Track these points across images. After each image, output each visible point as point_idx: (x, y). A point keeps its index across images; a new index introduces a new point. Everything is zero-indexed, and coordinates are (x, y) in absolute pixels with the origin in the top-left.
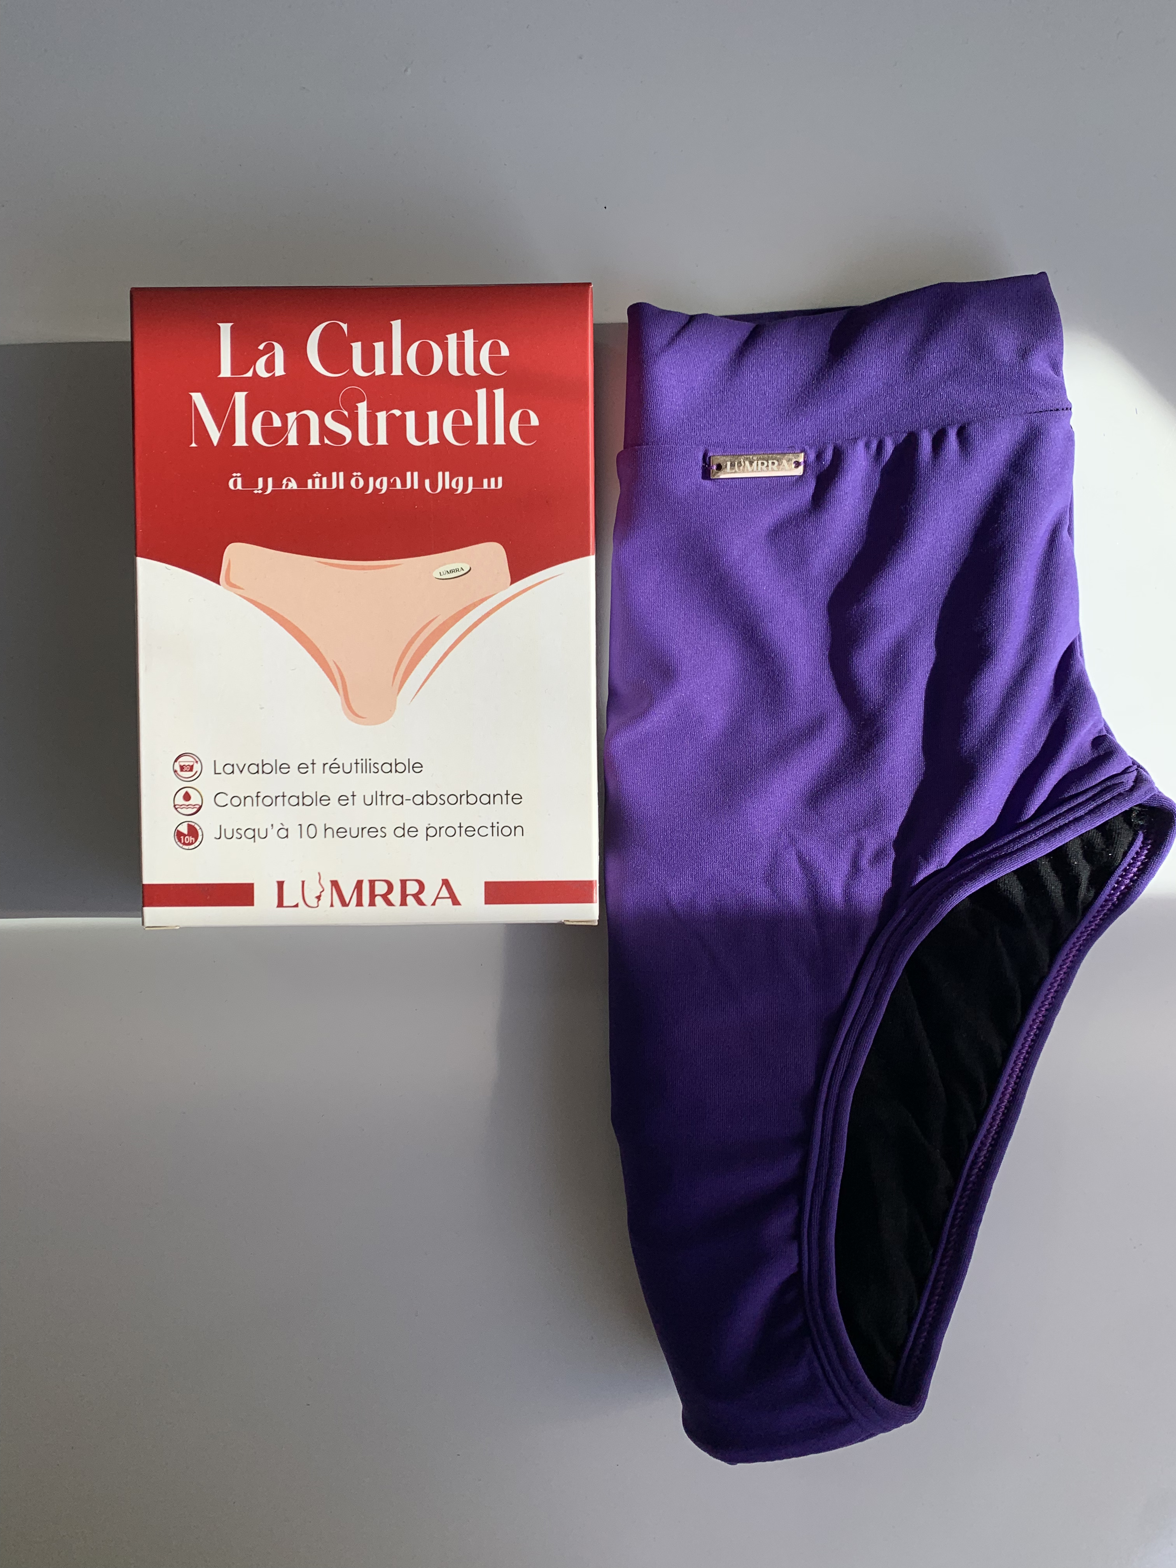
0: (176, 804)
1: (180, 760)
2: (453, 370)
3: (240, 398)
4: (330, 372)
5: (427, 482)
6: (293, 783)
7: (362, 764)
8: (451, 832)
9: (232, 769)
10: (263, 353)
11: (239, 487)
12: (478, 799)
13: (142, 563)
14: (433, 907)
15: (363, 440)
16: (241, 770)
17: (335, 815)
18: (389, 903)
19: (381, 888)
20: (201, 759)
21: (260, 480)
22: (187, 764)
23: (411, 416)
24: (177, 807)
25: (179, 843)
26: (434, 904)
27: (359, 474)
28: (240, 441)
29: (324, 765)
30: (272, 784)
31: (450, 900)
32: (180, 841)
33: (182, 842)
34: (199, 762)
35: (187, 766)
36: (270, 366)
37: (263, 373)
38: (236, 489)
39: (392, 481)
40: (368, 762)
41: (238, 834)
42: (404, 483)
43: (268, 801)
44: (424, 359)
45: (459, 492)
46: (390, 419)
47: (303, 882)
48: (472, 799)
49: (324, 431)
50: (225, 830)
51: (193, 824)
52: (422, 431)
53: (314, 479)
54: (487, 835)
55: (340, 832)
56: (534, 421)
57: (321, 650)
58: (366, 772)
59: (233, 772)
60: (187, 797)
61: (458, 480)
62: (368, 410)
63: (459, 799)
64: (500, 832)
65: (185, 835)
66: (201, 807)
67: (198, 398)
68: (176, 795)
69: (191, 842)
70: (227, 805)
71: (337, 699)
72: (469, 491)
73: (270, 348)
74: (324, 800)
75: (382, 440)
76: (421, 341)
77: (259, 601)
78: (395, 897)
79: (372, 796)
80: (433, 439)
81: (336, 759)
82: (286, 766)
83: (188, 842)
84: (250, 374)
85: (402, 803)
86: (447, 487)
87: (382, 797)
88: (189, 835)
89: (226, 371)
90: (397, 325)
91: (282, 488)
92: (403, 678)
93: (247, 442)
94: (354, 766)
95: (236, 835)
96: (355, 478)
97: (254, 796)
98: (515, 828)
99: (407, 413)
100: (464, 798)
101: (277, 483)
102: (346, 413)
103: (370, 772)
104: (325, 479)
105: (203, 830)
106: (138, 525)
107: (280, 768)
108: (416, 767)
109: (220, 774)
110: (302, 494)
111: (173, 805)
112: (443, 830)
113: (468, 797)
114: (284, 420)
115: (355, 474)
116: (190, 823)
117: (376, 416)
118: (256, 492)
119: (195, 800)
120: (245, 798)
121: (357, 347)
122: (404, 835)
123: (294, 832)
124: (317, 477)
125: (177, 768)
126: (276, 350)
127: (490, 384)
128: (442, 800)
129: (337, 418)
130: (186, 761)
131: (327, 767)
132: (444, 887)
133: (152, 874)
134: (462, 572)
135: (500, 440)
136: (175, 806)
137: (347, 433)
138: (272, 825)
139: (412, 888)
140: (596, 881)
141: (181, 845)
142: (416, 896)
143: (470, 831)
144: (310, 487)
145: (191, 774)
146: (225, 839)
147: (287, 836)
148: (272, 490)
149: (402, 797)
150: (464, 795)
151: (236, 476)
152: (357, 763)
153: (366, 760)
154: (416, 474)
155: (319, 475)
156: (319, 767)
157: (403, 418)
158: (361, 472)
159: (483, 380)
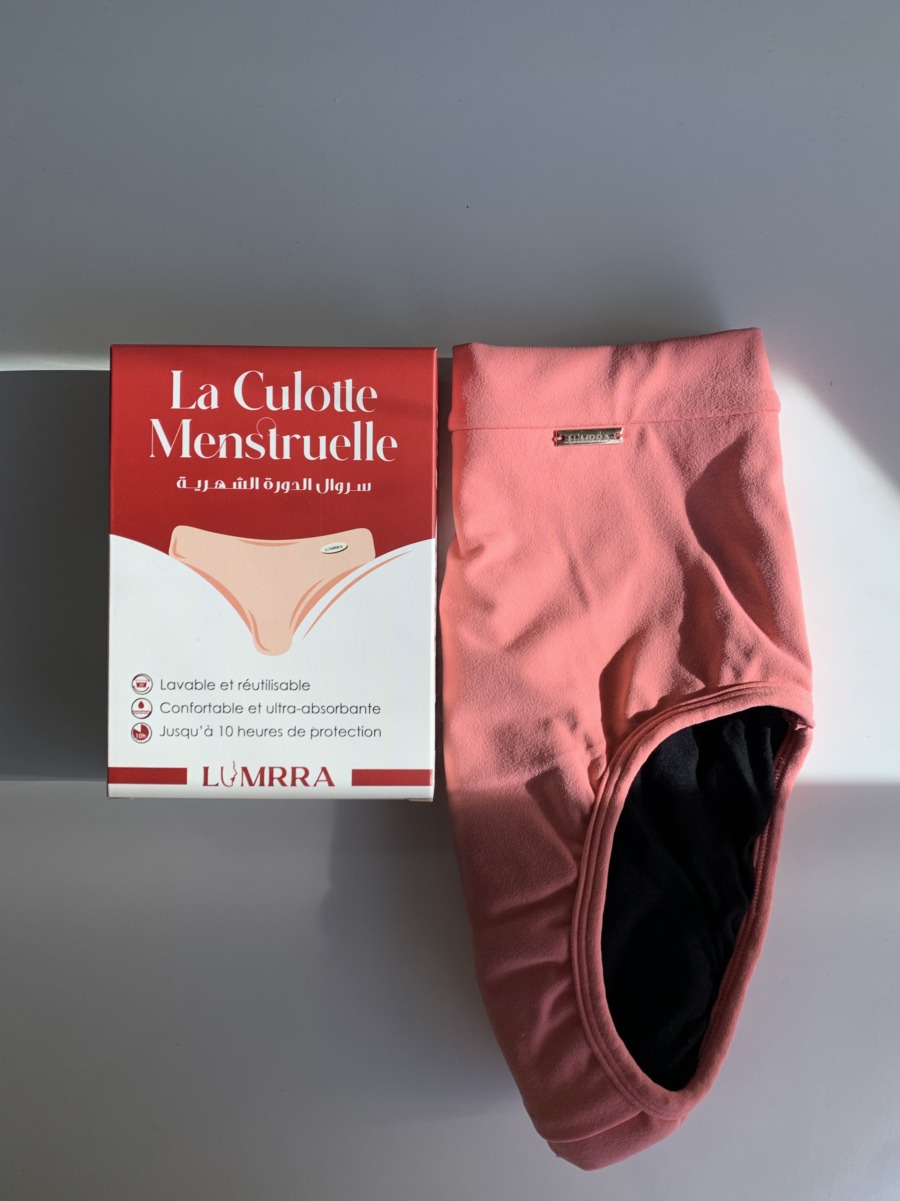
0: (133, 710)
1: (137, 679)
2: (338, 407)
3: (186, 424)
4: (250, 407)
5: (318, 486)
6: (217, 697)
7: (266, 683)
8: (328, 733)
9: (174, 686)
10: (203, 392)
11: (184, 486)
12: (349, 710)
13: (113, 538)
14: (315, 787)
15: (273, 455)
16: (180, 686)
17: (246, 720)
18: (283, 784)
19: (277, 773)
20: (152, 678)
21: (199, 482)
22: (142, 682)
23: (307, 439)
24: (134, 712)
25: (134, 738)
26: (315, 785)
27: (270, 479)
28: (186, 453)
29: (240, 684)
30: (202, 697)
31: (326, 783)
32: (135, 736)
33: (137, 737)
34: (150, 681)
35: (141, 683)
36: (208, 401)
37: (203, 407)
38: (182, 488)
39: (293, 484)
40: (271, 682)
41: (177, 732)
42: (301, 486)
43: (198, 709)
44: (318, 398)
45: (340, 493)
46: (293, 441)
47: (222, 768)
48: (344, 710)
49: (245, 448)
50: (168, 730)
51: (145, 725)
52: (315, 451)
53: (237, 482)
54: (354, 735)
55: (249, 732)
56: (394, 444)
57: (239, 602)
58: (269, 689)
59: (174, 688)
60: (141, 705)
61: (340, 484)
62: (277, 434)
63: (335, 710)
64: (364, 733)
65: (139, 733)
66: (150, 713)
67: (156, 423)
68: (133, 703)
69: (143, 738)
70: (169, 711)
71: (250, 637)
72: (348, 492)
73: (208, 389)
74: (238, 709)
75: (287, 455)
76: (315, 386)
77: (197, 567)
78: (288, 779)
79: (273, 707)
80: (323, 456)
81: (248, 680)
82: (212, 684)
83: (141, 737)
84: (193, 407)
85: (294, 712)
86: (332, 489)
87: (280, 708)
88: (142, 732)
89: (176, 404)
90: (298, 375)
91: (214, 487)
92: (297, 622)
93: (190, 454)
94: (261, 685)
95: (175, 733)
96: (267, 482)
97: (189, 705)
98: (375, 731)
99: (305, 437)
100: (339, 709)
101: (212, 484)
102: (261, 436)
103: (272, 689)
104: (245, 482)
105: (152, 729)
106: (111, 512)
107: (208, 686)
108: (305, 686)
109: (165, 689)
110: (229, 492)
111: (131, 711)
112: (323, 732)
113: (341, 708)
114: (217, 440)
115: (267, 479)
116: (143, 724)
117: (283, 439)
118: (196, 490)
119: (147, 707)
120: (182, 707)
121: (270, 390)
122: (295, 735)
123: (217, 731)
124: (240, 481)
125: (135, 684)
126: (212, 391)
127: (363, 418)
128: (323, 710)
129: (255, 439)
130: (141, 679)
131: (241, 685)
132: (323, 773)
133: (115, 761)
134: (341, 549)
135: (370, 457)
136: (132, 711)
137: (262, 450)
138: (201, 727)
139: (300, 773)
140: (432, 770)
141: (136, 740)
142: (303, 779)
143: (341, 732)
144: (235, 487)
145: (144, 689)
146: (167, 736)
147: (211, 735)
148: (208, 489)
149: (294, 707)
150: (339, 706)
151: (182, 479)
152: (263, 683)
153: (269, 680)
154: (310, 480)
155: (242, 479)
156: (235, 685)
157: (302, 440)
158: (271, 478)
159: (358, 415)
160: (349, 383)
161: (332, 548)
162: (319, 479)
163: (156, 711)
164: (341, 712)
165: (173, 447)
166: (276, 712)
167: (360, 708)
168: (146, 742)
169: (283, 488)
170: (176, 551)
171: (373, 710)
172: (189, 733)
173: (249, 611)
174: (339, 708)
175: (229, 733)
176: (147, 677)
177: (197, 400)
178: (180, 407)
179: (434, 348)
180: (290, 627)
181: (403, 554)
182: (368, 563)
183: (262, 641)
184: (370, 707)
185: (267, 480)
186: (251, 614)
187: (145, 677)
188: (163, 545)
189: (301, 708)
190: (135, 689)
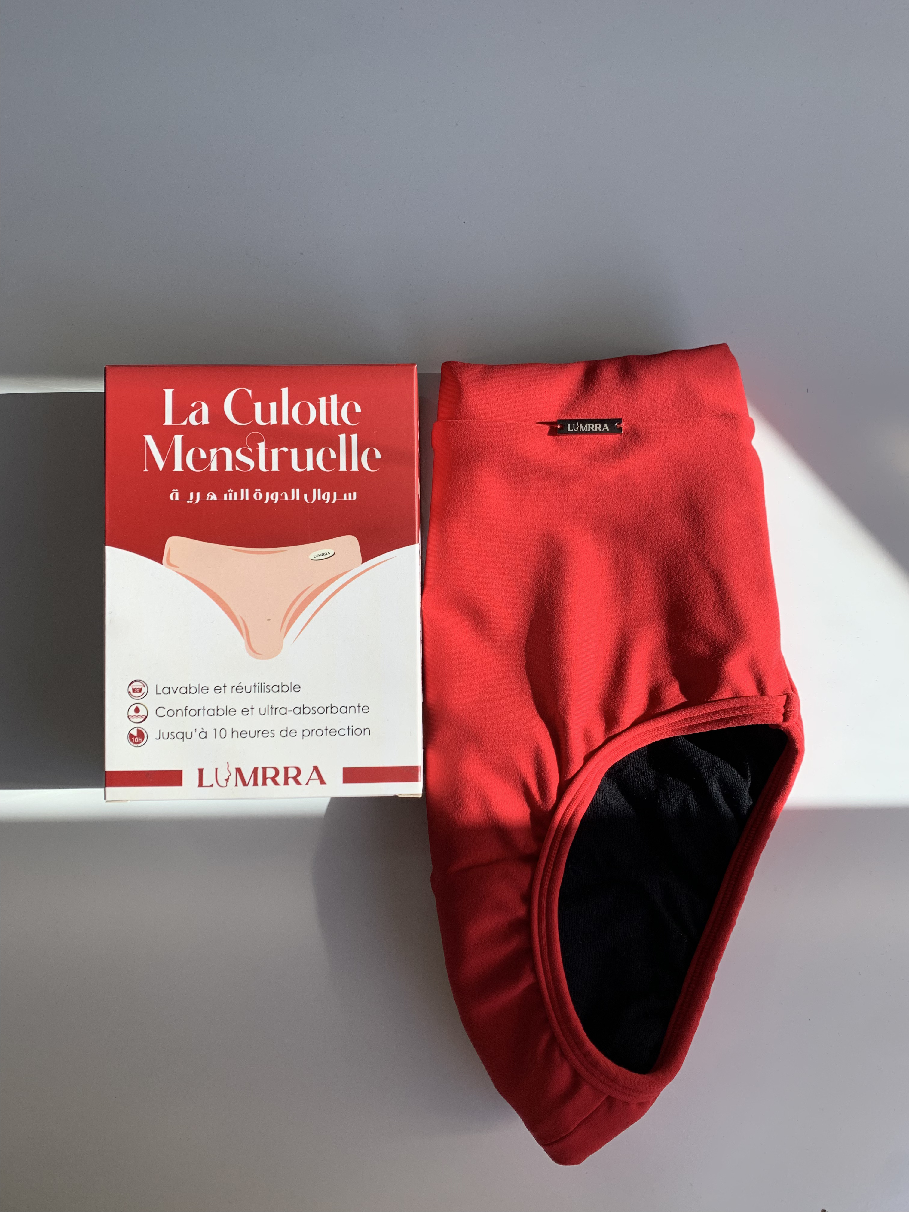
160: (334, 398)
161: (320, 555)
162: (306, 489)
163: (152, 715)
164: (331, 712)
165: (166, 462)
166: (268, 714)
167: (350, 708)
168: (142, 746)
169: (272, 498)
170: (169, 561)
171: (363, 709)
172: (184, 736)
173: (241, 617)
174: (330, 709)
175: (223, 735)
176: (142, 682)
177: (188, 417)
178: (173, 423)
179: (414, 365)
180: (280, 632)
181: (388, 559)
182: (355, 569)
183: (253, 645)
184: (359, 706)
185: (256, 492)
186: (242, 619)
187: (140, 682)
188: (157, 555)
189: (293, 710)
190: (131, 694)
